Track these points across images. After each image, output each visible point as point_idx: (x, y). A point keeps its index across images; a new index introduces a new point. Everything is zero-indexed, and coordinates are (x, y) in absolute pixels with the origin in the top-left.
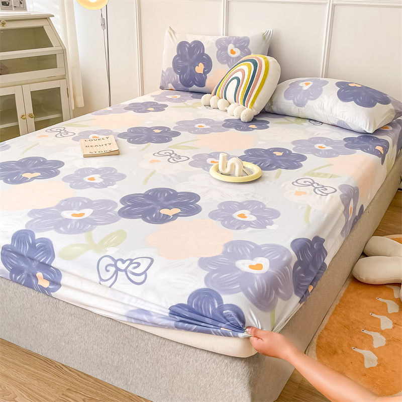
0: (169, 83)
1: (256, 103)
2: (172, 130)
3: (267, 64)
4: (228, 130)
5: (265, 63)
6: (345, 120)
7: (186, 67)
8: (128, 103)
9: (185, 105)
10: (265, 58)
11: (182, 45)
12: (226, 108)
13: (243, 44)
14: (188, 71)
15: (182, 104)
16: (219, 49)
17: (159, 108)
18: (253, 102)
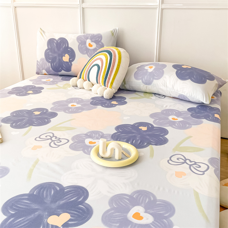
0: (43, 70)
1: (114, 84)
2: (50, 111)
3: (120, 53)
4: (96, 108)
5: (118, 53)
6: (185, 94)
7: (55, 57)
8: (10, 88)
9: (57, 87)
10: (117, 49)
11: (51, 42)
12: (90, 88)
13: (97, 39)
14: (57, 61)
15: (54, 86)
16: (80, 44)
17: (37, 90)
18: (112, 83)
